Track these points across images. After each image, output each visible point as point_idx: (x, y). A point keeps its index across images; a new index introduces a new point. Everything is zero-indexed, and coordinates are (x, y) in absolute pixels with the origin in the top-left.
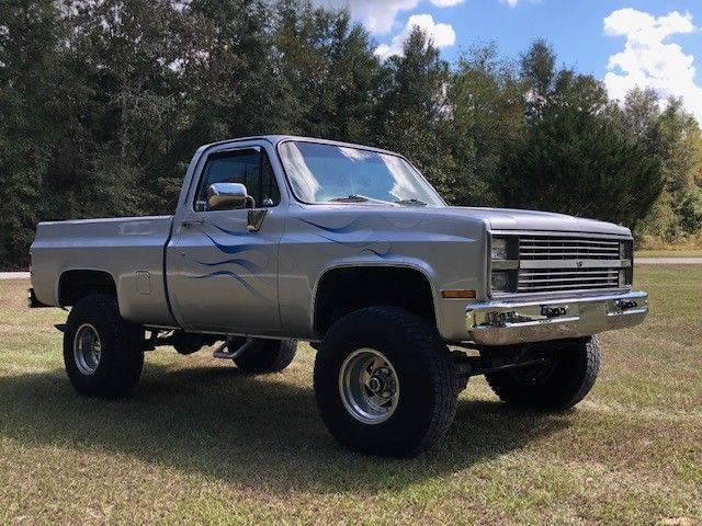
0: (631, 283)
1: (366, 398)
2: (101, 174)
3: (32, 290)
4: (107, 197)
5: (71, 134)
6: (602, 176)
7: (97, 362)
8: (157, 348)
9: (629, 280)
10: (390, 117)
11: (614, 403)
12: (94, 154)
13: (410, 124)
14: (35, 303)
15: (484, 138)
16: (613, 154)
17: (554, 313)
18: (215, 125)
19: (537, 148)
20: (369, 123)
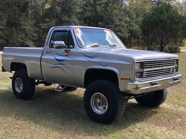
0: (177, 72)
1: (98, 106)
2: (23, 23)
3: (2, 66)
4: (24, 29)
5: (14, 10)
6: (173, 25)
7: (22, 89)
8: (39, 84)
9: (177, 71)
10: (109, 6)
11: (171, 105)
12: (20, 16)
13: (116, 9)
14: (4, 70)
15: (138, 12)
16: (177, 18)
17: (153, 84)
18: (57, 7)
19: (154, 16)
20: (103, 7)
